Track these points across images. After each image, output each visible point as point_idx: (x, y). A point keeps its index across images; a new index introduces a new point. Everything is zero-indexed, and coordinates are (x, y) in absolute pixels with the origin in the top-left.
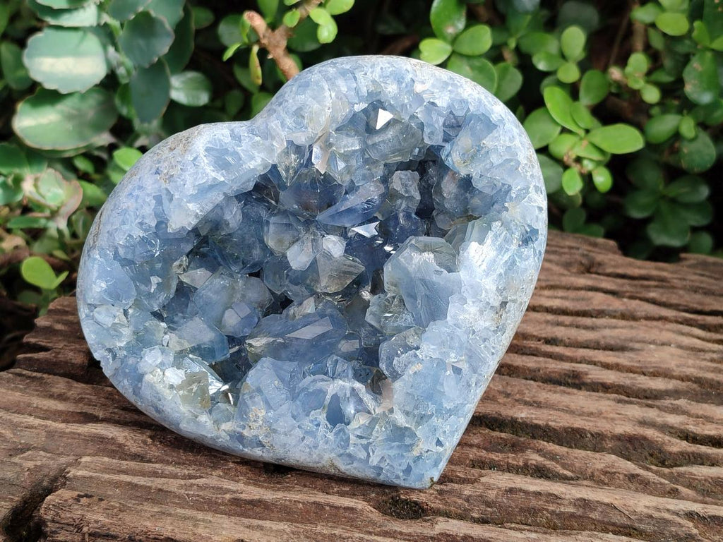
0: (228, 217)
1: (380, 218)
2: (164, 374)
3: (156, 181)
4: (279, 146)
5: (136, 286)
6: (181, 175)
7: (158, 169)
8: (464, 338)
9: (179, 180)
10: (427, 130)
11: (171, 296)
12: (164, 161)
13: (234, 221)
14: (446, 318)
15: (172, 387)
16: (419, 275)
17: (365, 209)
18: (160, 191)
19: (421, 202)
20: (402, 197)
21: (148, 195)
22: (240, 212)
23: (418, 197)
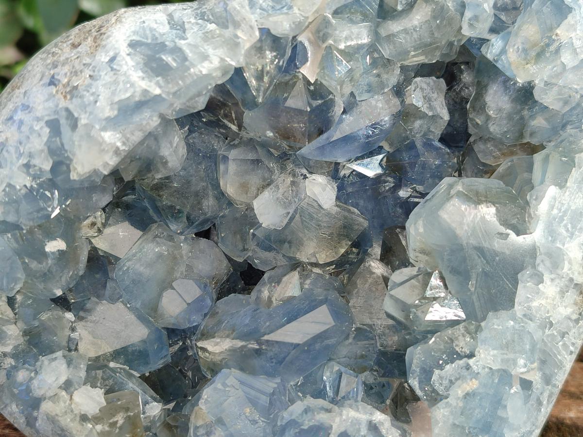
0: (166, 151)
1: (387, 148)
2: (71, 399)
3: (51, 96)
4: (247, 38)
5: (24, 263)
6: (90, 86)
7: (53, 77)
8: (538, 335)
9: (88, 94)
10: (468, 14)
11: (81, 273)
12: (63, 65)
13: (175, 158)
14: (513, 306)
15: (84, 418)
16: (473, 242)
17: (368, 137)
18: (56, 112)
19: (449, 124)
20: (424, 116)
21: (38, 119)
22: (183, 143)
23: (446, 117)
